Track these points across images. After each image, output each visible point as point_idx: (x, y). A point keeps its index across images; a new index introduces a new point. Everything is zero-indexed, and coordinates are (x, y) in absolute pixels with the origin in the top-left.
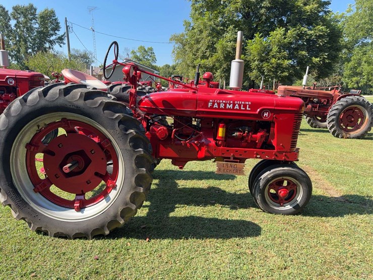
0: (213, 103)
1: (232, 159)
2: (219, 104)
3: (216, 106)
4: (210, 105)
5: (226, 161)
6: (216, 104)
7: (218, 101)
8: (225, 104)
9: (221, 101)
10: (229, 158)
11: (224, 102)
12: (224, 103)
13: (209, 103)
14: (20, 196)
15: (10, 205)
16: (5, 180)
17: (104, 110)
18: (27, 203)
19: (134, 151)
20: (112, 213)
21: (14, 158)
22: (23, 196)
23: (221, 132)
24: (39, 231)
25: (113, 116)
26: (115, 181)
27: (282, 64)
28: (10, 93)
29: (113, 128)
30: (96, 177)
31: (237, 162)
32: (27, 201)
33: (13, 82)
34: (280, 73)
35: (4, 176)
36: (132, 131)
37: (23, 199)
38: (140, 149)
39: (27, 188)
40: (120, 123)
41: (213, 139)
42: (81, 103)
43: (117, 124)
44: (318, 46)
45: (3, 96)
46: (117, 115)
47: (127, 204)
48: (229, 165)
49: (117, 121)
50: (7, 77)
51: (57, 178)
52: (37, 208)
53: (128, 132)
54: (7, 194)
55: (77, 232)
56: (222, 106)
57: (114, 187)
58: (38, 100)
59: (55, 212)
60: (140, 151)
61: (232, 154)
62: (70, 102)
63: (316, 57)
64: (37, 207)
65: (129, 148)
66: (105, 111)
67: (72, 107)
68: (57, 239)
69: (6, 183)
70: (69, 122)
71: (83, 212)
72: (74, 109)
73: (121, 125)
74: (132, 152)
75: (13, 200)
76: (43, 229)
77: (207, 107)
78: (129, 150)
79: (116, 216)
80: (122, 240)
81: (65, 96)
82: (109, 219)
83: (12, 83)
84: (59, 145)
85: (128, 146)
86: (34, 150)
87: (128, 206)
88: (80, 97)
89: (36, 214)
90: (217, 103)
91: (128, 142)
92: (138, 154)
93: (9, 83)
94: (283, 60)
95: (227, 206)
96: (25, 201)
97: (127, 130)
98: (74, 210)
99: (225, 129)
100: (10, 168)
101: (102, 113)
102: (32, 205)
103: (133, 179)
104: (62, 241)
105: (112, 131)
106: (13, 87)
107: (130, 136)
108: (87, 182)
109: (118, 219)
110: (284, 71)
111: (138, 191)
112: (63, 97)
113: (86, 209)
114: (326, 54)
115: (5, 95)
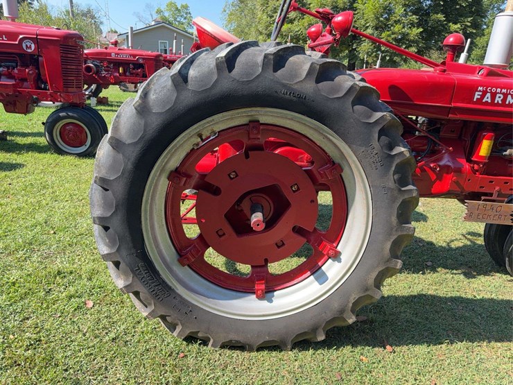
0: (485, 93)
1: (494, 197)
2: (494, 96)
3: (488, 98)
4: (477, 96)
5: (484, 200)
6: (489, 95)
7: (494, 90)
8: (505, 96)
9: (499, 90)
10: (491, 195)
11: (504, 91)
12: (503, 94)
13: (477, 93)
14: (159, 275)
15: (137, 294)
16: (131, 245)
17: (354, 104)
18: (170, 288)
19: (400, 190)
20: (336, 305)
21: (149, 201)
22: (163, 276)
23: (485, 148)
24: (190, 339)
25: (370, 117)
26: (335, 245)
27: (408, 34)
28: (27, 67)
29: (367, 142)
30: (295, 235)
31: (502, 202)
32: (170, 284)
33: (33, 46)
34: (405, 48)
35: (128, 239)
36: (403, 149)
37: (164, 281)
38: (411, 187)
39: (168, 259)
40: (382, 132)
41: (465, 160)
42: (309, 88)
43: (376, 136)
44: (458, 7)
45: (16, 71)
46: (378, 115)
47: (367, 290)
48: (488, 208)
49: (377, 129)
50: (21, 37)
51: (220, 236)
52: (192, 298)
53: (394, 153)
54: (135, 272)
55: (267, 338)
56: (498, 99)
57: (336, 256)
58: (215, 77)
59: (221, 301)
60: (411, 190)
61: (497, 188)
62: (284, 86)
63: (456, 23)
64: (193, 295)
65: (391, 184)
66: (357, 107)
67: (287, 96)
68: (228, 352)
69: (133, 251)
70: (261, 127)
71: (271, 301)
72: (291, 100)
73: (383, 138)
74: (396, 193)
75: (145, 283)
76: (200, 335)
77: (470, 100)
78: (389, 188)
79: (342, 311)
80: (347, 350)
81: (275, 70)
82: (329, 316)
83: (30, 47)
84: (229, 175)
85: (391, 181)
86: (184, 185)
87: (368, 293)
88: (307, 75)
89: (187, 310)
90: (491, 92)
91: (391, 172)
92: (406, 196)
93: (25, 49)
94: (410, 28)
95: (455, 271)
96: (167, 285)
97: (391, 148)
98: (254, 296)
99: (493, 142)
100: (141, 222)
101: (351, 110)
102: (181, 290)
103: (388, 245)
104: (236, 353)
105: (363, 149)
106: (31, 55)
107: (397, 161)
108: (276, 244)
109: (344, 316)
110: (411, 46)
111: (391, 265)
112: (270, 74)
113: (276, 293)
114: (469, 19)
115: (19, 70)
